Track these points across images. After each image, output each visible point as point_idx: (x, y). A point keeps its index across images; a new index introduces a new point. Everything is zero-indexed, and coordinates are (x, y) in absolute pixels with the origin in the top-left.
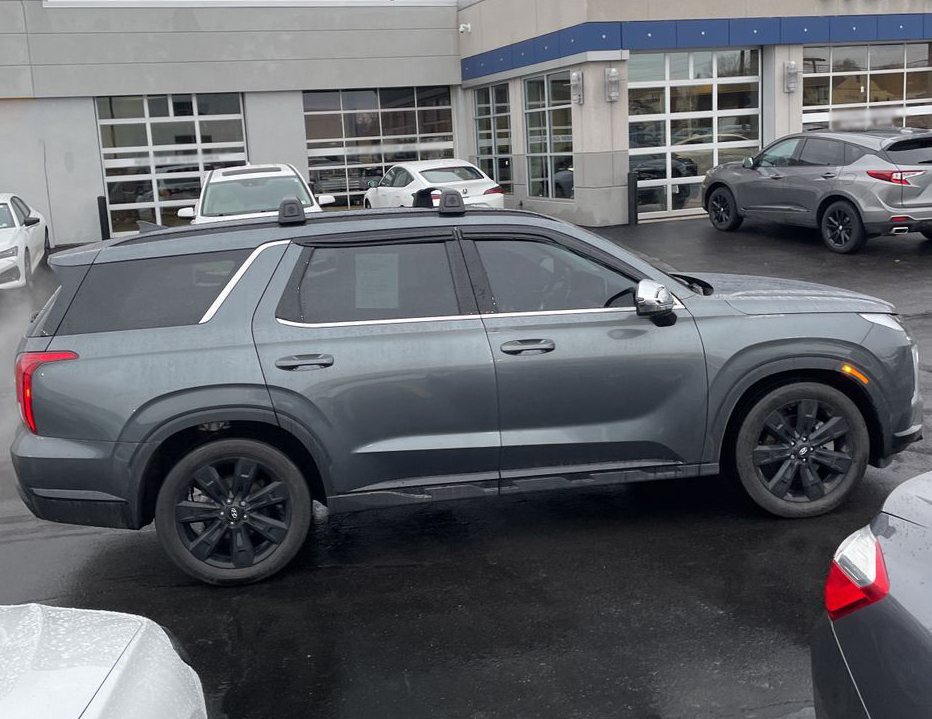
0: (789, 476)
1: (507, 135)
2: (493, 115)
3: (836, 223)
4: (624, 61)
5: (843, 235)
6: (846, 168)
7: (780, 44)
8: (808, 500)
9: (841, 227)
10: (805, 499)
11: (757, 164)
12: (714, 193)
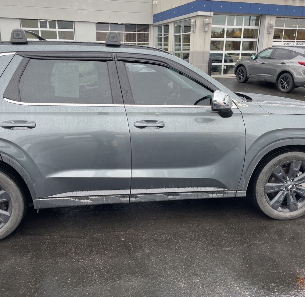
0: (282, 199)
1: (167, 45)
2: (163, 36)
3: (284, 81)
4: (211, 16)
5: (286, 86)
6: (290, 61)
7: (268, 15)
8: (290, 211)
9: (285, 83)
10: (288, 210)
11: (256, 58)
12: (239, 68)
